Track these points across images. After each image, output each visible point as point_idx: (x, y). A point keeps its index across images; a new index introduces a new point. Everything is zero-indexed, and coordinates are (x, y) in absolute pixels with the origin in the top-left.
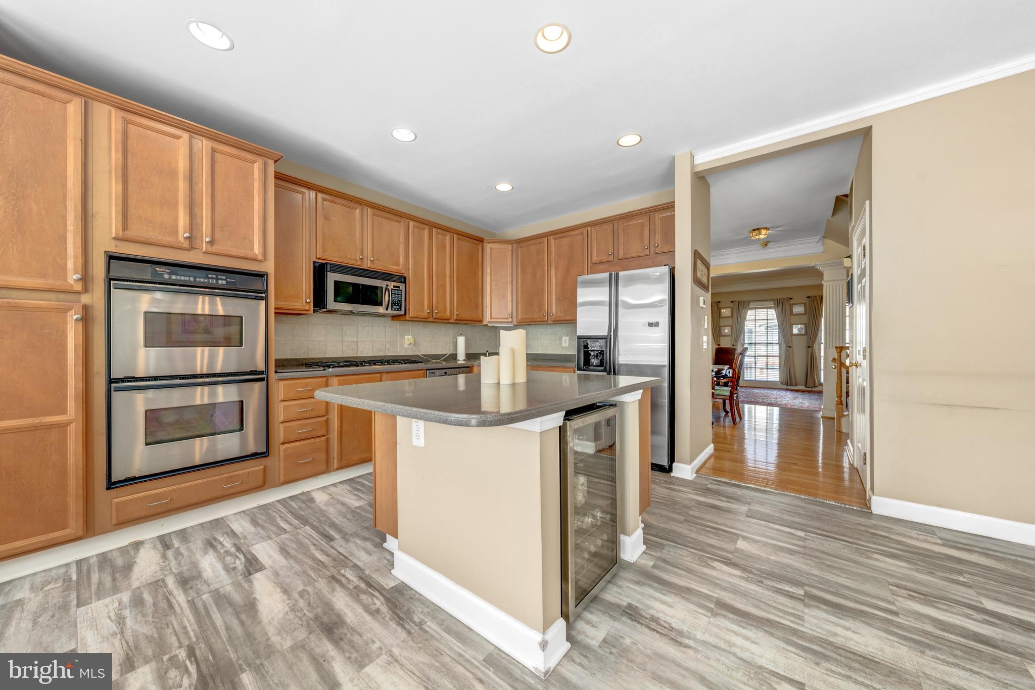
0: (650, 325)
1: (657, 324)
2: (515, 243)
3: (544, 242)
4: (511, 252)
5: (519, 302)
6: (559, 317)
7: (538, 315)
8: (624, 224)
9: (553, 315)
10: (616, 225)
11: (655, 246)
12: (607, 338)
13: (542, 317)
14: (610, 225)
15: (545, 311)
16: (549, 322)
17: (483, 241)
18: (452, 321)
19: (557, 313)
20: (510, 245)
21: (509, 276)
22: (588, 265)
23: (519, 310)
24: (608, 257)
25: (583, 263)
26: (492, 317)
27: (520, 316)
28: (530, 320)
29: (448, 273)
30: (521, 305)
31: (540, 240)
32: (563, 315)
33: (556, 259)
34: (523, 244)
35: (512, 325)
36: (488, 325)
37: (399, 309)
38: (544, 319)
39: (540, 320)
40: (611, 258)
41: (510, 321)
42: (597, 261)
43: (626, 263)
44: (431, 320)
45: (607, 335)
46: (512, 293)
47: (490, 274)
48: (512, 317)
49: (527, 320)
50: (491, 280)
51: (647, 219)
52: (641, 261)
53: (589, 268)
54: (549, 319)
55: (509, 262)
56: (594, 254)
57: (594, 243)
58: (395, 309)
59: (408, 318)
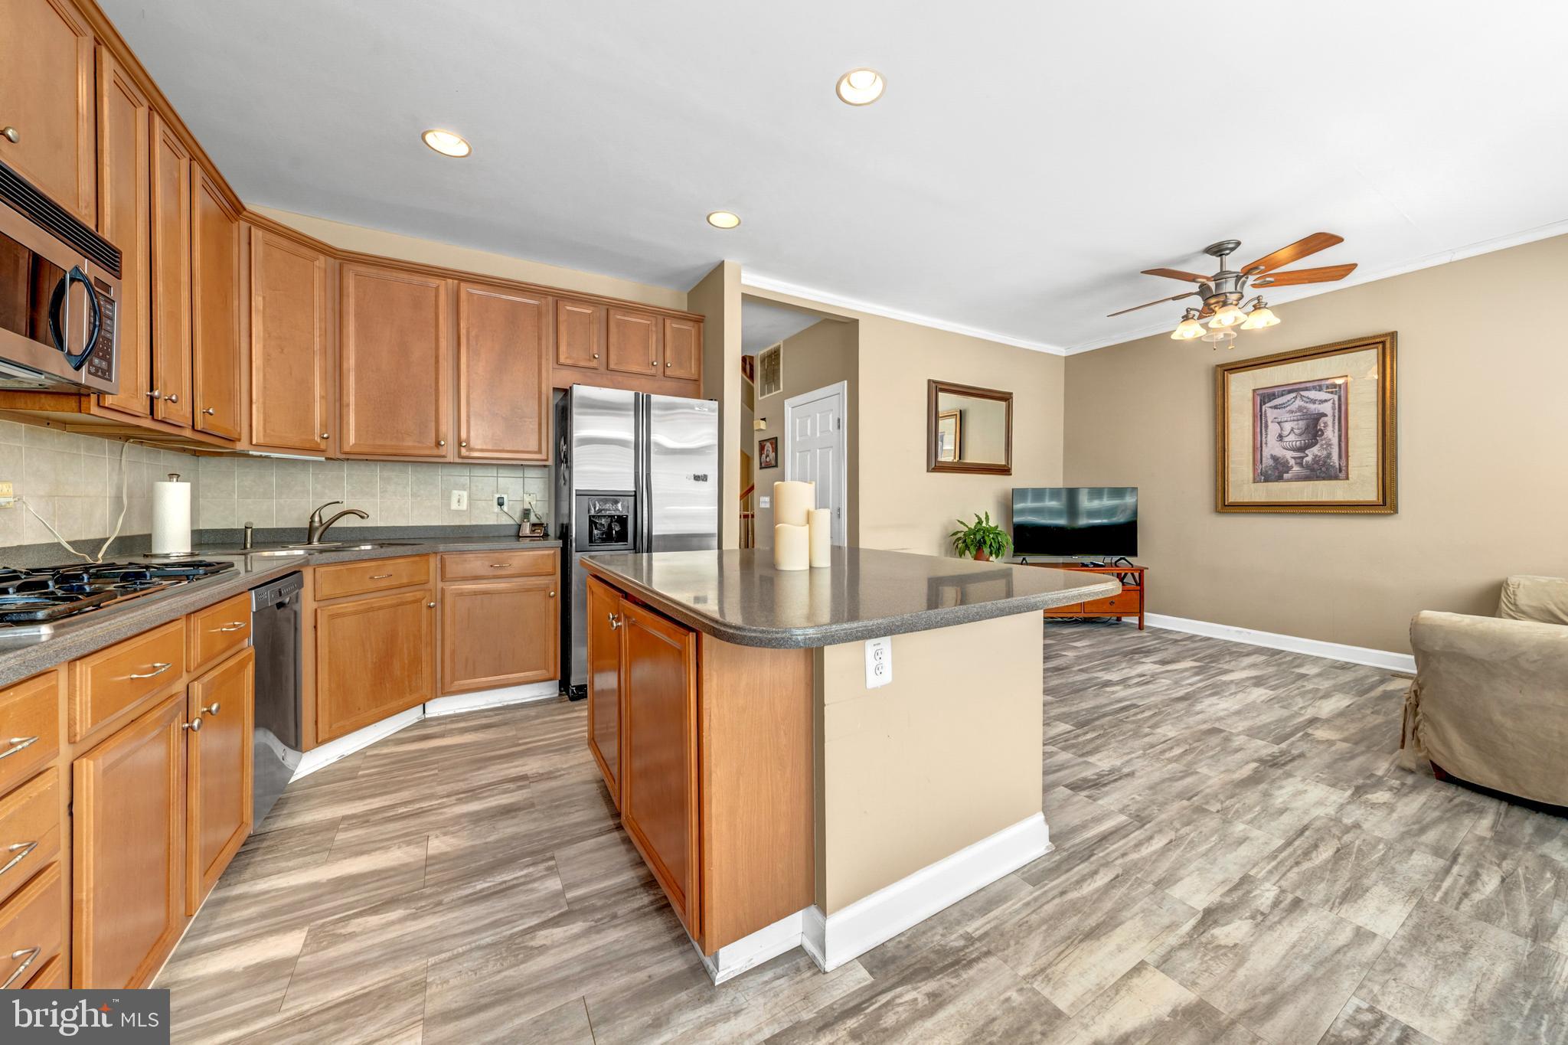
0: (697, 478)
1: (704, 478)
2: (335, 258)
3: (435, 286)
4: (322, 274)
5: (348, 405)
6: (482, 450)
7: (419, 442)
8: (617, 316)
9: (464, 444)
10: (604, 313)
11: (665, 365)
12: (635, 496)
13: (431, 448)
14: (592, 308)
15: (441, 435)
16: (450, 458)
17: (241, 214)
18: (188, 433)
19: (476, 443)
20: (322, 258)
21: (317, 333)
22: (548, 363)
23: (348, 424)
24: (590, 360)
25: (540, 357)
26: (268, 431)
27: (352, 439)
28: (394, 452)
29: (185, 278)
30: (357, 414)
31: (424, 279)
32: (490, 448)
33: (473, 333)
34: (362, 269)
35: (323, 459)
36: (251, 453)
37: (105, 374)
38: (435, 452)
39: (427, 452)
40: (594, 364)
41: (323, 447)
42: (569, 362)
43: (619, 378)
44: (147, 423)
45: (635, 492)
46: (326, 379)
47: (264, 313)
48: (327, 438)
49: (380, 451)
50: (265, 329)
51: (654, 322)
52: (643, 381)
53: (551, 369)
54: (450, 452)
55: (316, 299)
56: (563, 348)
57: (563, 328)
58: (98, 369)
59: (94, 410)
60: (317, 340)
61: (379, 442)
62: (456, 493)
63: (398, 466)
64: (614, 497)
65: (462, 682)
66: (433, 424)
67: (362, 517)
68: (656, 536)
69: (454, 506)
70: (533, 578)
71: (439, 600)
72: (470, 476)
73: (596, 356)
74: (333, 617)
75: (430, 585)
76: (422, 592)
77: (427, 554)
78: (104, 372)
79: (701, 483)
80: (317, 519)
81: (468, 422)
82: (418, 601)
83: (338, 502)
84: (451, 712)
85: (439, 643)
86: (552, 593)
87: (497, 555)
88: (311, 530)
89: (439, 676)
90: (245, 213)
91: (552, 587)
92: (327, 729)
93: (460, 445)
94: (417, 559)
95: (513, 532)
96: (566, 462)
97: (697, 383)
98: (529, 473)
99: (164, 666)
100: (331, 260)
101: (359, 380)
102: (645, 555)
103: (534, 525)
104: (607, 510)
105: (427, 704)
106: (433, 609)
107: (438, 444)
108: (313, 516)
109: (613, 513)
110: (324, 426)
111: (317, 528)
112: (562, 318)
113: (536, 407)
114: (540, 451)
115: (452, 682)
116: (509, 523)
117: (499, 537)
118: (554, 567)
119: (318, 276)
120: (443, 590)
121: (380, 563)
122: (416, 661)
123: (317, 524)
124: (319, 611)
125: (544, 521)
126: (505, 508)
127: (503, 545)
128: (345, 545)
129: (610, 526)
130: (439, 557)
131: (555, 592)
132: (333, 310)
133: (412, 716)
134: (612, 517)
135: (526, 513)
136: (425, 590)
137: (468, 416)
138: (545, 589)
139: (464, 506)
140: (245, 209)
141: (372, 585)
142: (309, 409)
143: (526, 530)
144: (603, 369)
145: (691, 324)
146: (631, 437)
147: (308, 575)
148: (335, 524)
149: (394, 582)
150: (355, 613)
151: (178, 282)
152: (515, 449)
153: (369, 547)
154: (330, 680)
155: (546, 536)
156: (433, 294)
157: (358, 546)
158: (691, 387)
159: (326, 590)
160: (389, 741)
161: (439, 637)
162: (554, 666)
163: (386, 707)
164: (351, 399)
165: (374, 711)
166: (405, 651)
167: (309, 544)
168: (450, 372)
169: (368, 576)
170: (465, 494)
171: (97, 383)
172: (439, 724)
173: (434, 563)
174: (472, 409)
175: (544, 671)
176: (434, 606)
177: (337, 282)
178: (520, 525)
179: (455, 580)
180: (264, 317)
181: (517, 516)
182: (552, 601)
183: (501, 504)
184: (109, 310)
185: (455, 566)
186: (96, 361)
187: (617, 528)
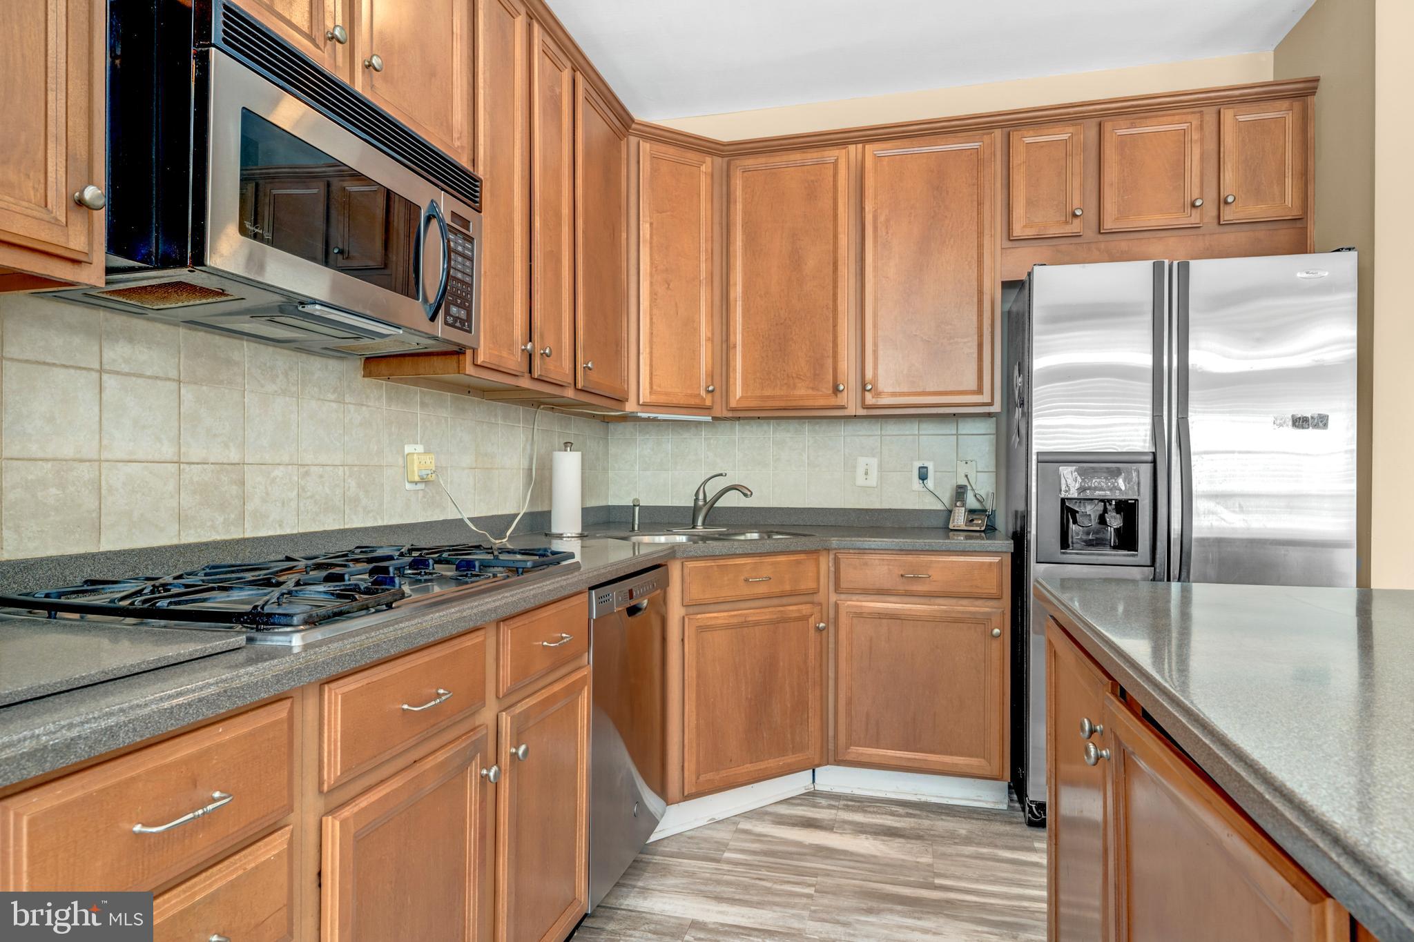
1: (1321, 422)
2: (723, 156)
3: (832, 160)
4: (709, 181)
5: (735, 347)
6: (894, 394)
7: (813, 389)
8: (1119, 130)
9: (869, 387)
10: (1093, 133)
11: (1222, 202)
12: (1154, 462)
13: (829, 396)
14: (1071, 129)
15: (841, 377)
16: (851, 411)
17: (630, 127)
18: (570, 393)
19: (885, 385)
20: (708, 159)
21: (703, 257)
22: (994, 240)
23: (735, 370)
24: (1066, 222)
25: (980, 234)
26: (655, 387)
27: (738, 391)
28: (783, 404)
29: (566, 211)
30: (744, 357)
31: (819, 155)
32: (905, 390)
33: (882, 219)
34: (750, 162)
35: (709, 419)
36: (639, 414)
37: (464, 324)
38: (833, 401)
39: (821, 402)
40: (1075, 226)
41: (708, 403)
42: (1030, 232)
43: (1123, 244)
44: (525, 383)
45: (1154, 454)
46: (712, 316)
47: (651, 243)
48: (712, 391)
49: (770, 404)
50: (652, 263)
51: (1195, 123)
52: (1172, 241)
53: (998, 247)
54: (850, 402)
55: (703, 213)
56: (1019, 211)
57: (1019, 179)
58: (456, 319)
59: (470, 369)
60: (703, 266)
61: (768, 392)
62: (862, 462)
63: (794, 425)
64: (1113, 463)
65: (862, 750)
66: (830, 362)
67: (745, 495)
68: (1203, 541)
69: (860, 481)
70: (965, 602)
71: (832, 620)
72: (881, 436)
73: (1078, 212)
74: (702, 629)
75: (820, 597)
76: (808, 606)
77: (816, 551)
78: (462, 321)
79: (1310, 433)
80: (701, 496)
81: (875, 352)
82: (804, 618)
83: (721, 475)
84: (848, 791)
85: (831, 683)
86: (996, 631)
87: (910, 558)
88: (695, 510)
89: (831, 733)
90: (634, 126)
91: (996, 619)
92: (694, 781)
93: (864, 389)
94: (803, 556)
95: (939, 522)
96: (1022, 404)
97: (1299, 224)
98: (967, 427)
99: (446, 694)
100: (718, 160)
101: (746, 311)
102: (1175, 587)
103: (972, 511)
104: (1096, 489)
105: (817, 770)
106: (824, 633)
107: (836, 390)
108: (697, 494)
109: (1108, 494)
110: (711, 376)
111: (701, 508)
112: (1018, 158)
113: (975, 318)
114: (980, 391)
115: (847, 748)
116: (934, 508)
117: (920, 528)
118: (1001, 585)
119: (704, 182)
120: (837, 605)
121: (756, 560)
122: (801, 705)
123: (701, 503)
124: (686, 620)
125: (989, 506)
126: (930, 483)
127: (920, 542)
128: (731, 531)
129: (1102, 520)
130: (832, 556)
131: (1001, 629)
132: (721, 224)
133: (798, 783)
134: (1105, 501)
135: (960, 493)
136: (812, 603)
137: (875, 345)
138: (982, 622)
139: (873, 480)
140: (633, 120)
141: (746, 591)
142: (695, 354)
143: (959, 519)
144: (1090, 233)
145: (1285, 104)
146: (1146, 360)
147: (675, 571)
148: (719, 504)
149: (776, 590)
150: (728, 627)
151: (558, 215)
152: (941, 389)
153: (755, 536)
154: (698, 714)
155: (990, 530)
156: (831, 172)
157: (743, 534)
158: (1284, 235)
159: (696, 593)
160: (767, 813)
161: (831, 674)
162: (999, 757)
163: (762, 765)
164: (738, 338)
165: (749, 767)
166: (788, 689)
167: (693, 528)
168: (852, 281)
169: (743, 578)
170: (874, 462)
171: (457, 336)
172: (830, 807)
173: (826, 563)
174: (880, 333)
175: (982, 762)
176: (824, 629)
177: (725, 188)
178: (950, 512)
179: (852, 592)
180: (651, 248)
181: (947, 496)
182: (995, 645)
183: (923, 476)
184: (468, 249)
185: (852, 574)
186: (454, 310)
187: (1115, 521)
